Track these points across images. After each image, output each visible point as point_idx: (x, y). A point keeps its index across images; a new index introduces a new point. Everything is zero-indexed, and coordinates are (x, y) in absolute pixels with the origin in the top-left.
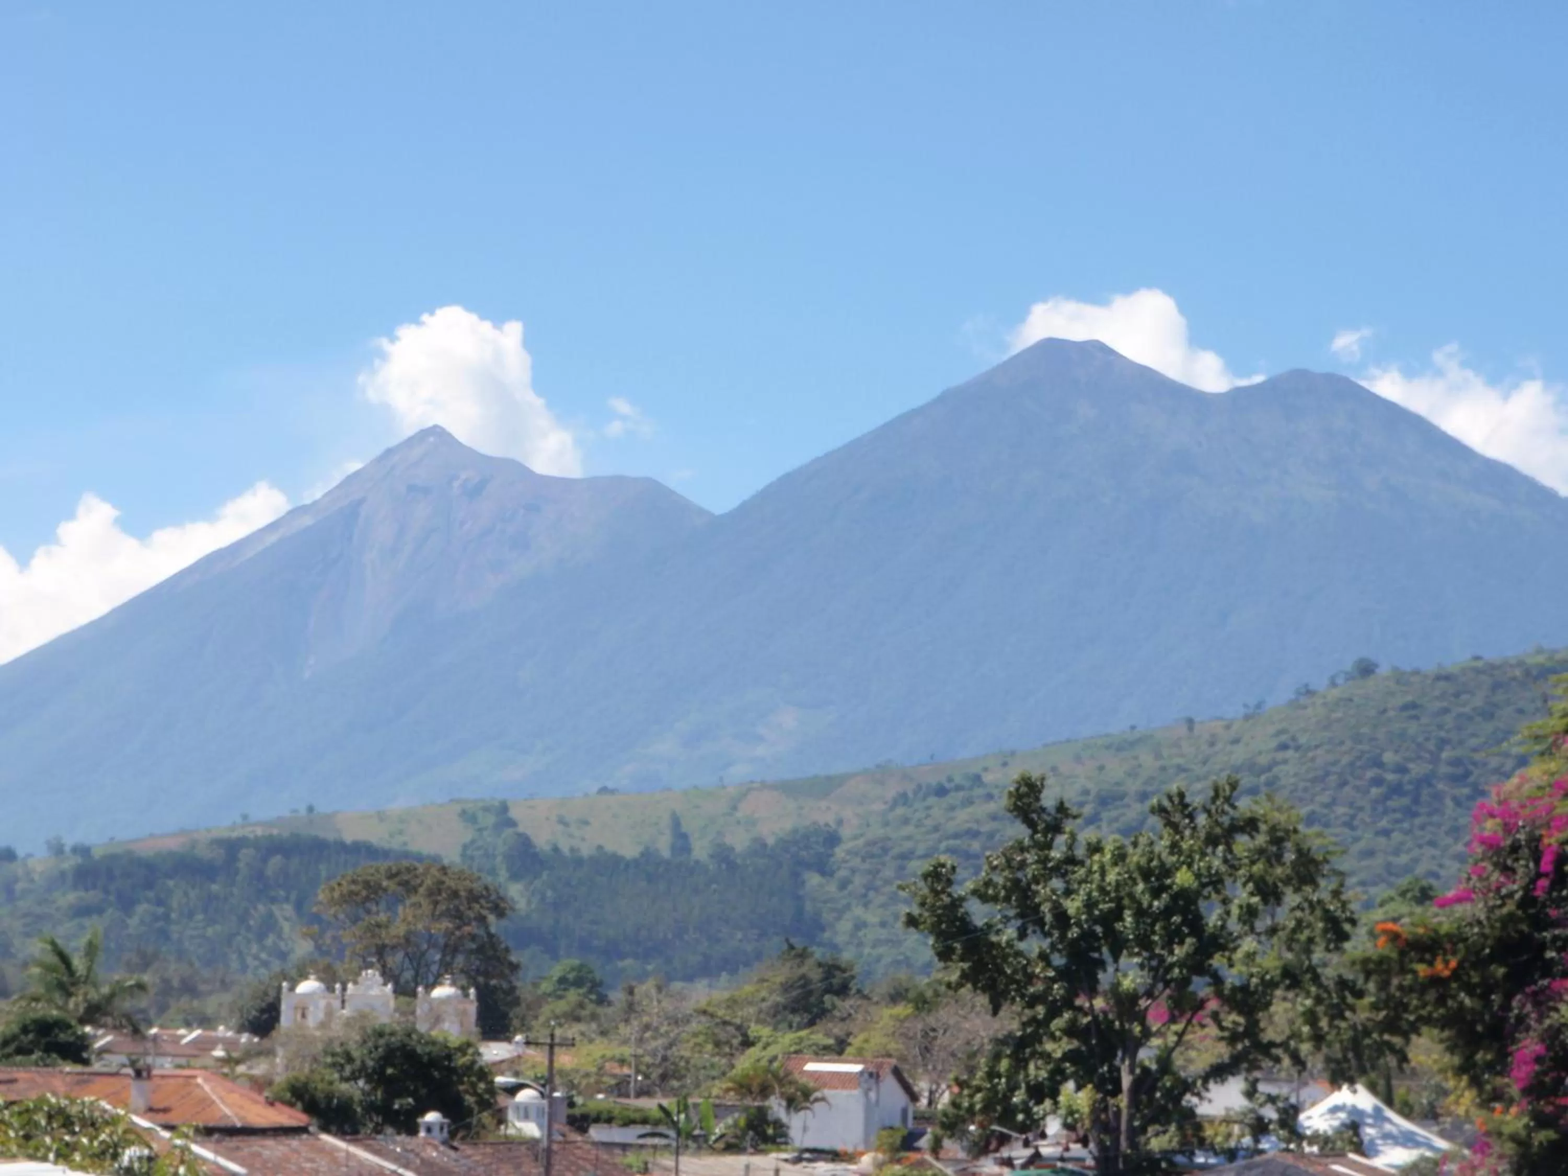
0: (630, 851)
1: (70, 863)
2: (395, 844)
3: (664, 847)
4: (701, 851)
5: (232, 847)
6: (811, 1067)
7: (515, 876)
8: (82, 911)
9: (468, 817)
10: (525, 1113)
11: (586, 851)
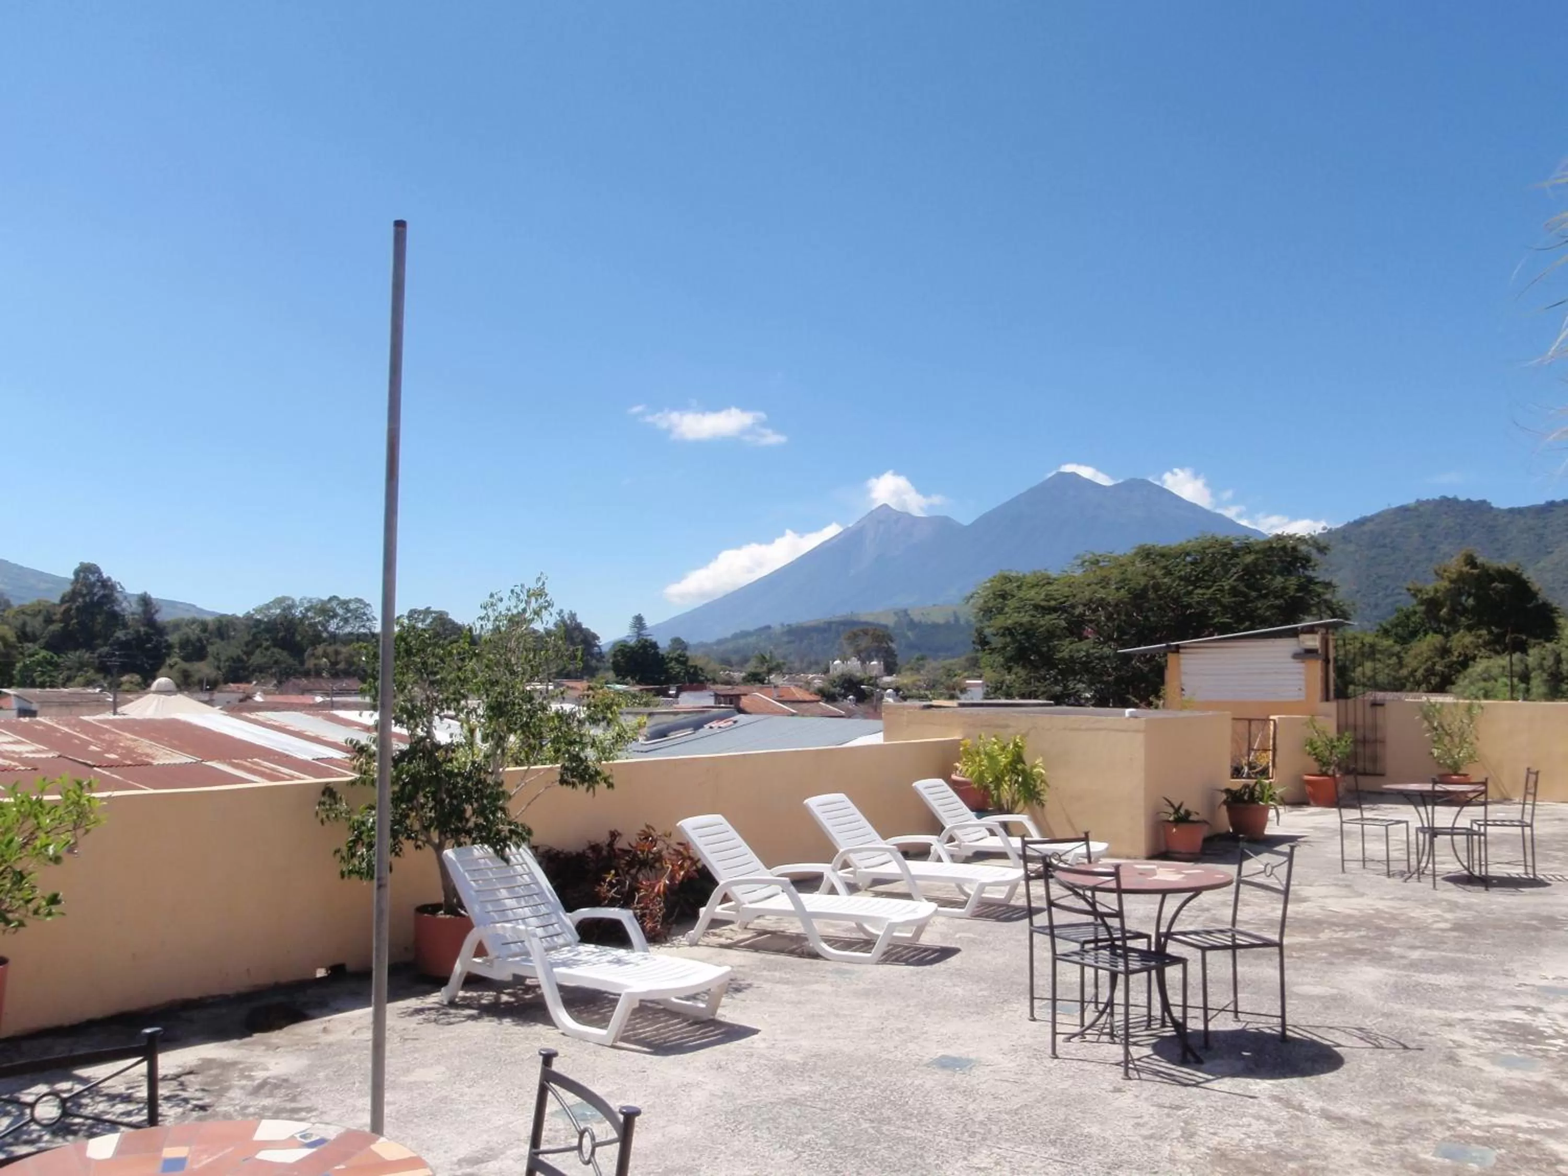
0: (941, 621)
1: (785, 629)
2: (876, 622)
3: (952, 620)
4: (962, 621)
5: (830, 624)
6: (968, 682)
7: (909, 630)
8: (789, 642)
9: (896, 614)
10: (889, 696)
11: (929, 623)
